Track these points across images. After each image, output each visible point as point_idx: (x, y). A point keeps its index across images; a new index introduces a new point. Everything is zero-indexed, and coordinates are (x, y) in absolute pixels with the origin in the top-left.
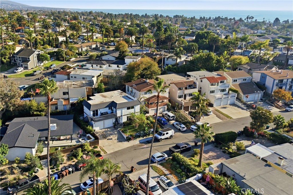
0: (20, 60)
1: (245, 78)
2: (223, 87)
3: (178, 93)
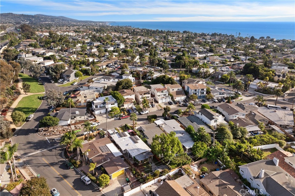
0: (65, 76)
1: (178, 88)
2: (164, 93)
3: (140, 96)
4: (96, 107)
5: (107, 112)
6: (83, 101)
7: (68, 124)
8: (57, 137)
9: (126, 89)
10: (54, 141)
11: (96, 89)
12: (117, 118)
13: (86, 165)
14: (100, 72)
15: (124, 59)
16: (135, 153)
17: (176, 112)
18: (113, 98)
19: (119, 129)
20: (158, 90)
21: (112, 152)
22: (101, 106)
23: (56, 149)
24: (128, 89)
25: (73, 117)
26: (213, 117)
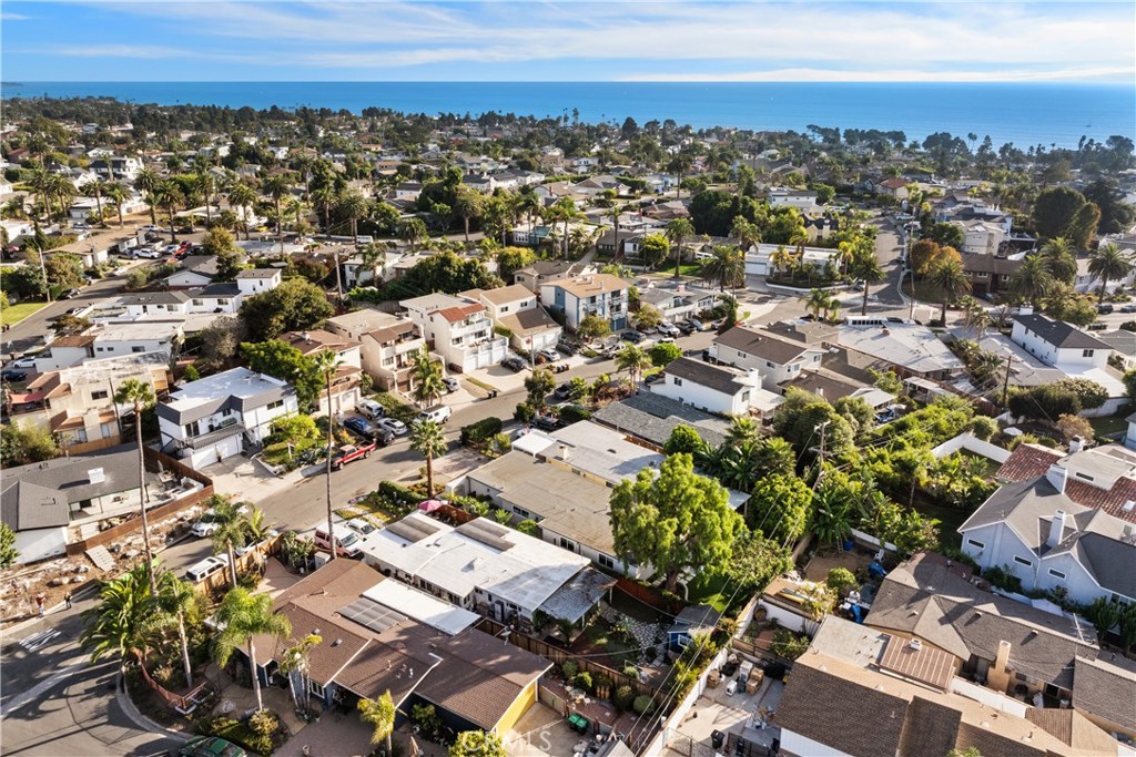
1: (523, 301)
2: (478, 328)
3: (383, 353)
4: (193, 430)
5: (249, 449)
6: (94, 422)
7: (67, 546)
8: (31, 630)
9: (304, 327)
10: (20, 655)
11: (135, 350)
12: (313, 470)
13: (309, 721)
14: (94, 281)
15: (179, 219)
16: (531, 592)
17: (563, 394)
18: (263, 376)
19: (359, 510)
20: (452, 316)
21: (422, 618)
22: (216, 425)
23: (67, 697)
24: (314, 326)
25: (77, 507)
26: (735, 380)
